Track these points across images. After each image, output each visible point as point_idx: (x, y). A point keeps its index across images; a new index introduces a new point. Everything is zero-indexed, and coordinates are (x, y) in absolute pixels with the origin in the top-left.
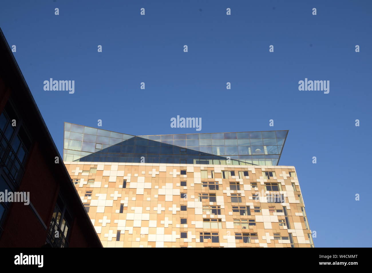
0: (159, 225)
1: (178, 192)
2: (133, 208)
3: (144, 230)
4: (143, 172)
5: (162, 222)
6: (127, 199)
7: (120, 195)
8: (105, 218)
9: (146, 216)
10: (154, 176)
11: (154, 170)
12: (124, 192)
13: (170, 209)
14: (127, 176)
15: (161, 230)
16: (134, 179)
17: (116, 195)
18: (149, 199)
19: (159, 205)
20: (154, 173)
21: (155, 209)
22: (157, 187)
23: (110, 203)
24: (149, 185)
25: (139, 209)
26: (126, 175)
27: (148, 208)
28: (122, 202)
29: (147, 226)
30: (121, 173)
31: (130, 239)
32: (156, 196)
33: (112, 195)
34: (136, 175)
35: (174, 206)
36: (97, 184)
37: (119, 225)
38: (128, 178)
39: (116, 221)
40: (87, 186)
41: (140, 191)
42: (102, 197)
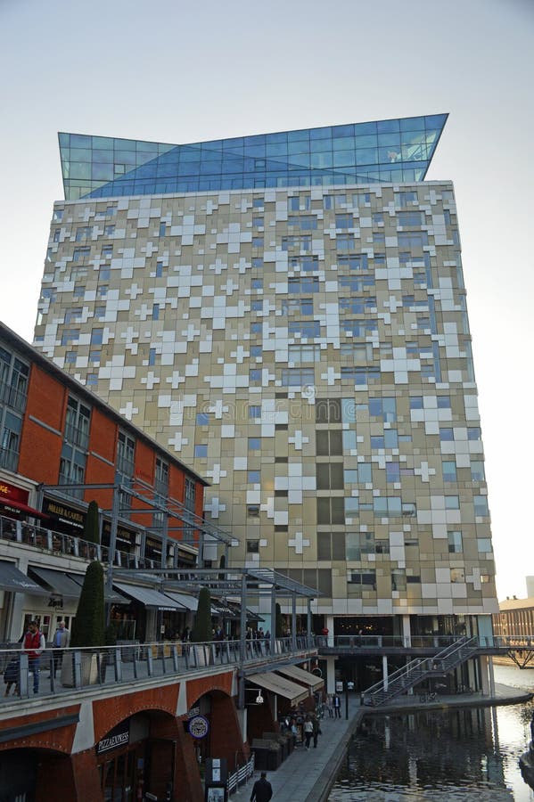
0: (218, 292)
1: (248, 237)
2: (176, 268)
3: (195, 302)
4: (192, 208)
5: (223, 288)
6: (166, 253)
7: (156, 249)
8: (134, 286)
9: (198, 280)
10: (209, 212)
11: (210, 202)
12: (162, 243)
13: (236, 266)
14: (166, 216)
15: (220, 300)
16: (178, 221)
17: (150, 249)
18: (201, 252)
19: (218, 261)
20: (210, 207)
21: (211, 267)
22: (214, 231)
23: (141, 262)
24: (201, 229)
25: (186, 270)
26: (163, 214)
27: (201, 267)
28: (159, 259)
29: (199, 294)
30: (156, 213)
31: (174, 317)
32: (213, 246)
33: (143, 250)
34: (180, 213)
35: (243, 260)
36: (119, 233)
37: (155, 296)
38: (168, 219)
39: (151, 291)
40: (104, 238)
41: (188, 240)
42: (129, 252)
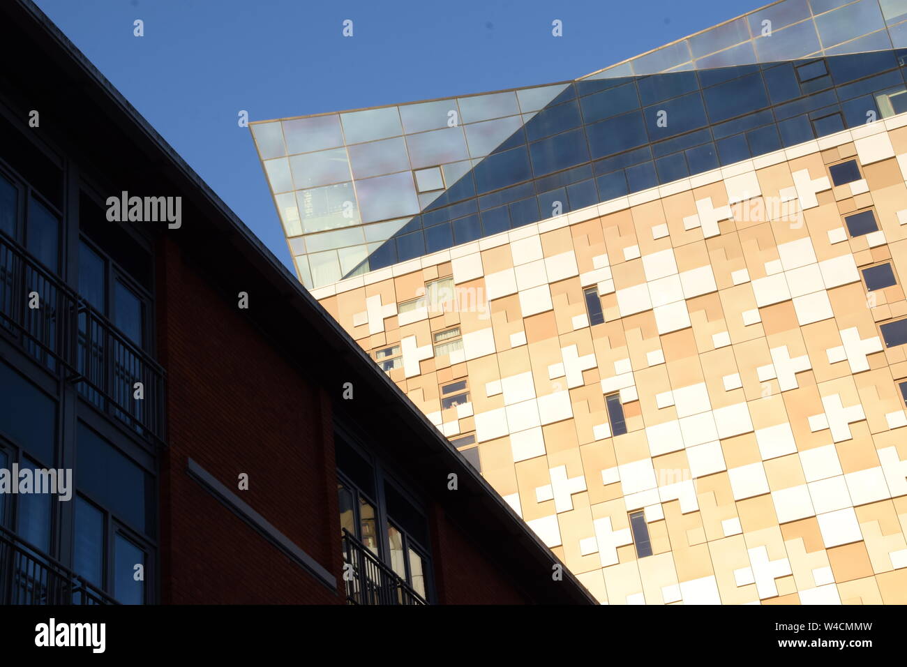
0: (807, 437)
1: (846, 268)
2: (663, 399)
3: (747, 480)
4: (660, 230)
5: (816, 422)
6: (623, 365)
7: (589, 361)
8: (557, 473)
9: (736, 418)
10: (711, 229)
11: (704, 205)
12: (601, 342)
13: (834, 354)
14: (591, 268)
15: (821, 459)
16: (630, 272)
17: (572, 364)
18: (721, 339)
19: (780, 353)
20: (707, 217)
21: (764, 372)
22: (740, 276)
23: (558, 405)
24: (701, 279)
25: (692, 397)
26: (584, 264)
27: (732, 381)
28: (608, 386)
29: (753, 456)
30: (564, 265)
31: (696, 535)
32: (753, 316)
33: (555, 371)
34: (631, 252)
35: (850, 335)
36: (476, 343)
37: (626, 488)
38: (600, 276)
39: (609, 475)
40: (438, 363)
41: (671, 316)
42: (517, 386)
